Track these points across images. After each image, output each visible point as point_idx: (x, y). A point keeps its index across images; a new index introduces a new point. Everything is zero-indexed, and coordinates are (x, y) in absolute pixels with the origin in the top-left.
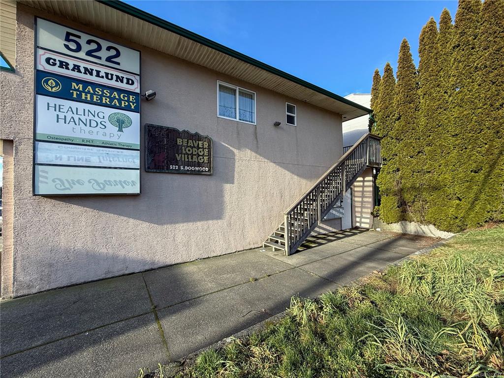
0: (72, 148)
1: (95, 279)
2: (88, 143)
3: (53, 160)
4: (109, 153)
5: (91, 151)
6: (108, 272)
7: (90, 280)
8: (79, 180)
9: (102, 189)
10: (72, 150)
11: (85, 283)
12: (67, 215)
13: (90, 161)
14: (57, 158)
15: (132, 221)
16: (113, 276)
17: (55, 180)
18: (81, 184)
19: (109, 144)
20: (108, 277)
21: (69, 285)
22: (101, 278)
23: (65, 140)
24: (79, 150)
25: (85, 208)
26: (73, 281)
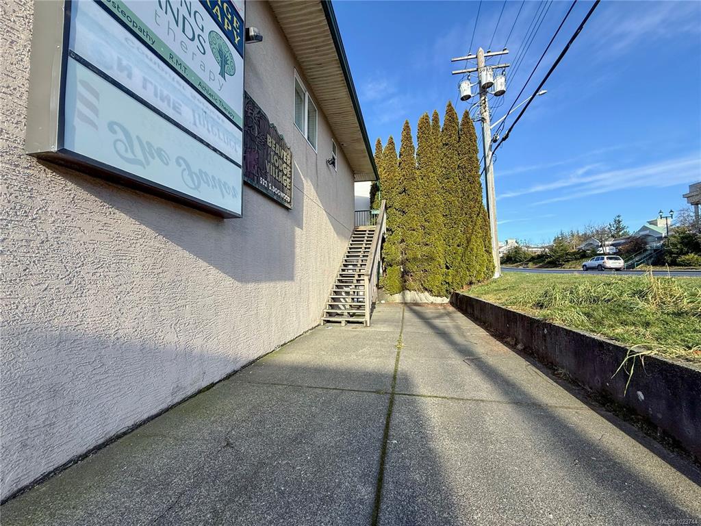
0: (151, 60)
1: (154, 412)
2: (177, 68)
3: (111, 68)
4: (208, 111)
5: (182, 90)
6: (178, 388)
7: (145, 416)
8: (162, 150)
9: (197, 188)
10: (152, 65)
11: (136, 427)
12: (103, 237)
13: (180, 113)
14: (121, 68)
15: (213, 271)
16: (183, 397)
17: (116, 127)
18: (162, 161)
19: (207, 92)
20: (176, 401)
21: (100, 442)
22: (164, 406)
23: (140, 29)
24: (163, 74)
25: (143, 227)
26: (109, 428)
